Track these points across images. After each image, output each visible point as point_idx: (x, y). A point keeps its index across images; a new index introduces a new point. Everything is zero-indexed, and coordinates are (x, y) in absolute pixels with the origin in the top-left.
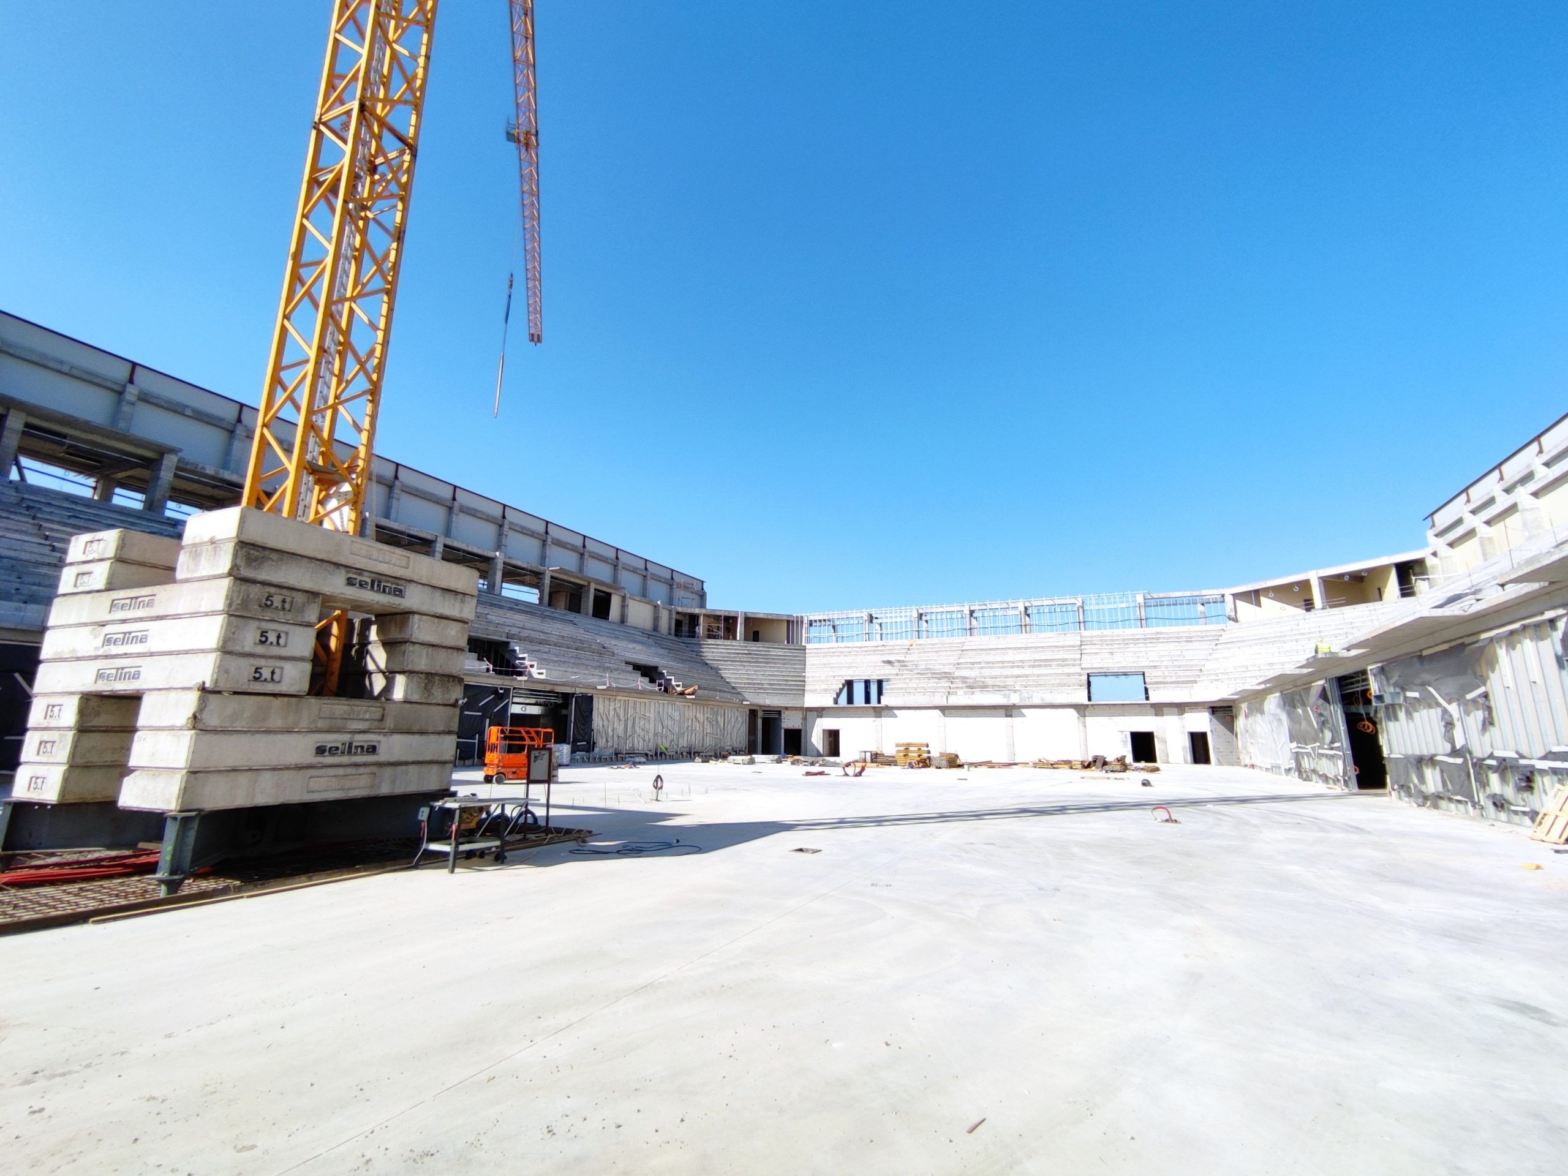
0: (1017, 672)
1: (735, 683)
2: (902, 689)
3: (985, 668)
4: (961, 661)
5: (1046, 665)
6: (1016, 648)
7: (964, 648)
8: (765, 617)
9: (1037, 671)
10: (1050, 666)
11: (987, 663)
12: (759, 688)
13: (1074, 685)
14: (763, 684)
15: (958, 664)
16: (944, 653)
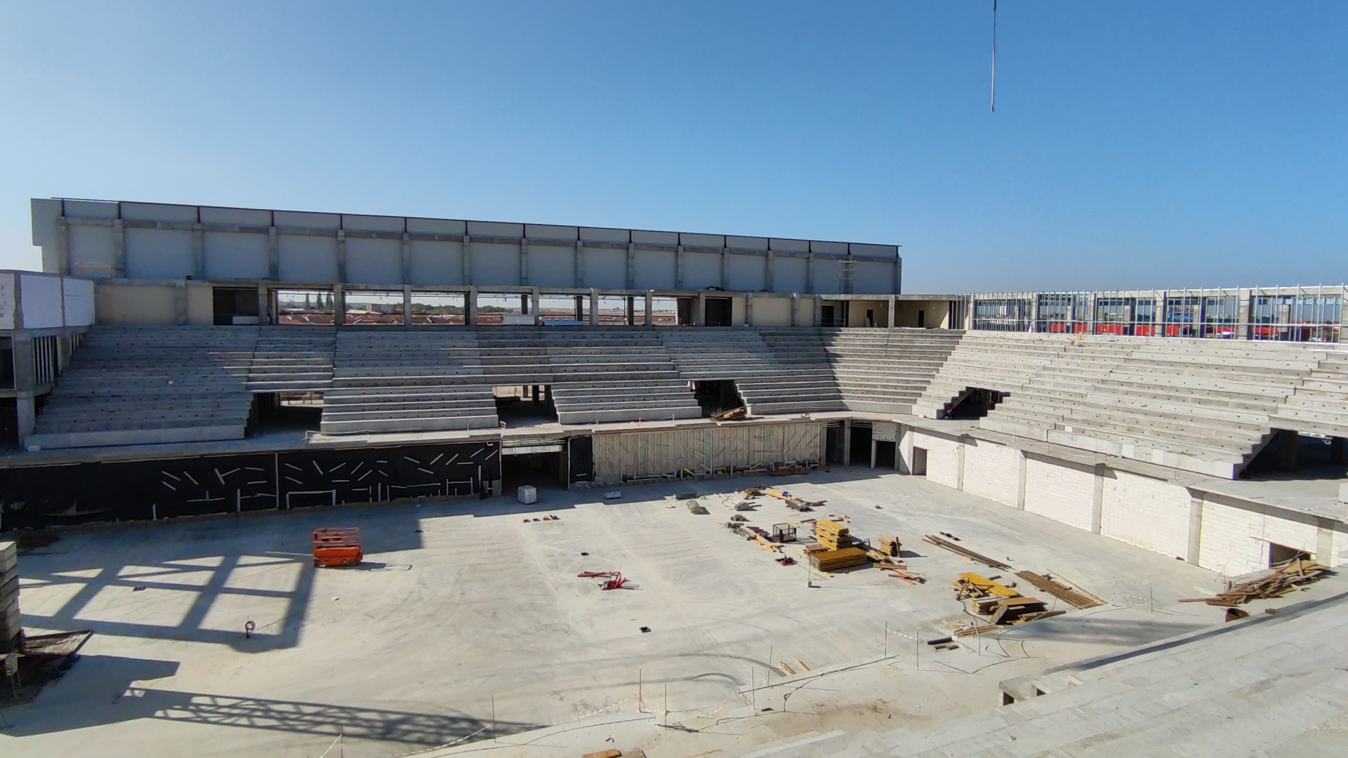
0: (1169, 407)
1: (845, 385)
2: (1010, 409)
3: (1132, 393)
4: (1113, 377)
5: (1219, 403)
6: (1202, 366)
7: (1135, 356)
8: (920, 299)
9: (1200, 411)
10: (1226, 404)
11: (1141, 386)
12: (868, 391)
13: (1230, 445)
14: (875, 386)
15: (1103, 381)
16: (1101, 362)
